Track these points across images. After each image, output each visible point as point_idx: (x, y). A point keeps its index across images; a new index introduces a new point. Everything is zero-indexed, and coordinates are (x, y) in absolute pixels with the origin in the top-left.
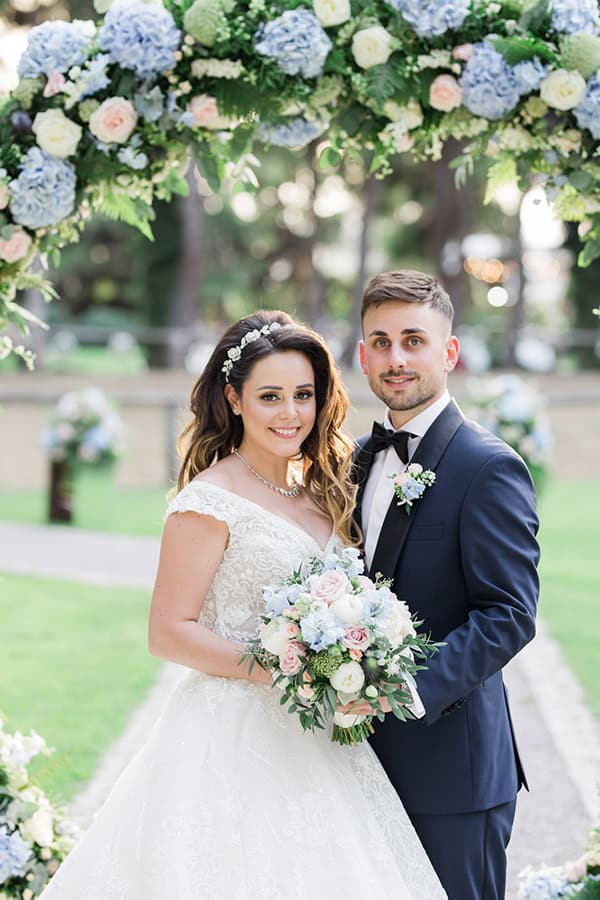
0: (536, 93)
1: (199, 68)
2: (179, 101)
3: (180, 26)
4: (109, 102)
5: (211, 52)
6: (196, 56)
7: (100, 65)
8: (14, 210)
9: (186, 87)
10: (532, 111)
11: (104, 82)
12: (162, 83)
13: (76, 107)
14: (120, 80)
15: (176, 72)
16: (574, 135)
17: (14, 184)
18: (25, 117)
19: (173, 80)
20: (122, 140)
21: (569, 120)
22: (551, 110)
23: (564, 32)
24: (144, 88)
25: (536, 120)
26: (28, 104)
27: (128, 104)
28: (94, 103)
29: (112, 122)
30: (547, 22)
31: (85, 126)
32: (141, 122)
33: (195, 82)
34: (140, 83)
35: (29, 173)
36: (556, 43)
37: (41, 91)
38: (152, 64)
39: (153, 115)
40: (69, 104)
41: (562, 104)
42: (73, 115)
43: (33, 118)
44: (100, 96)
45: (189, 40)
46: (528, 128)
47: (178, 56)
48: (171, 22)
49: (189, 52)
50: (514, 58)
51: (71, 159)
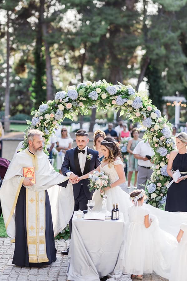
0: (126, 102)
1: (81, 99)
2: (78, 103)
3: (78, 93)
4: (68, 103)
5: (82, 96)
6: (80, 97)
7: (67, 99)
8: (55, 118)
9: (79, 101)
10: (126, 105)
11: (68, 101)
12: (75, 100)
13: (64, 104)
14: (70, 101)
15: (77, 99)
16: (131, 108)
17: (55, 114)
18: (57, 105)
19: (77, 100)
20: (70, 108)
21: (131, 106)
22: (128, 105)
23: (130, 94)
24: (73, 102)
25: (126, 106)
26: (57, 103)
27: (71, 104)
28: (66, 103)
29: (69, 106)
30: (128, 93)
31: (65, 106)
32: (72, 106)
33: (80, 100)
34: (72, 101)
35: (57, 113)
36: (129, 96)
37: (59, 102)
38: (74, 98)
39: (75, 105)
40: (63, 103)
41: (130, 104)
42: (63, 105)
43: (58, 105)
44: (67, 102)
45: (79, 95)
46: (125, 107)
47: (78, 97)
48: (77, 92)
49: (79, 96)
50: (123, 98)
51: (63, 111)
